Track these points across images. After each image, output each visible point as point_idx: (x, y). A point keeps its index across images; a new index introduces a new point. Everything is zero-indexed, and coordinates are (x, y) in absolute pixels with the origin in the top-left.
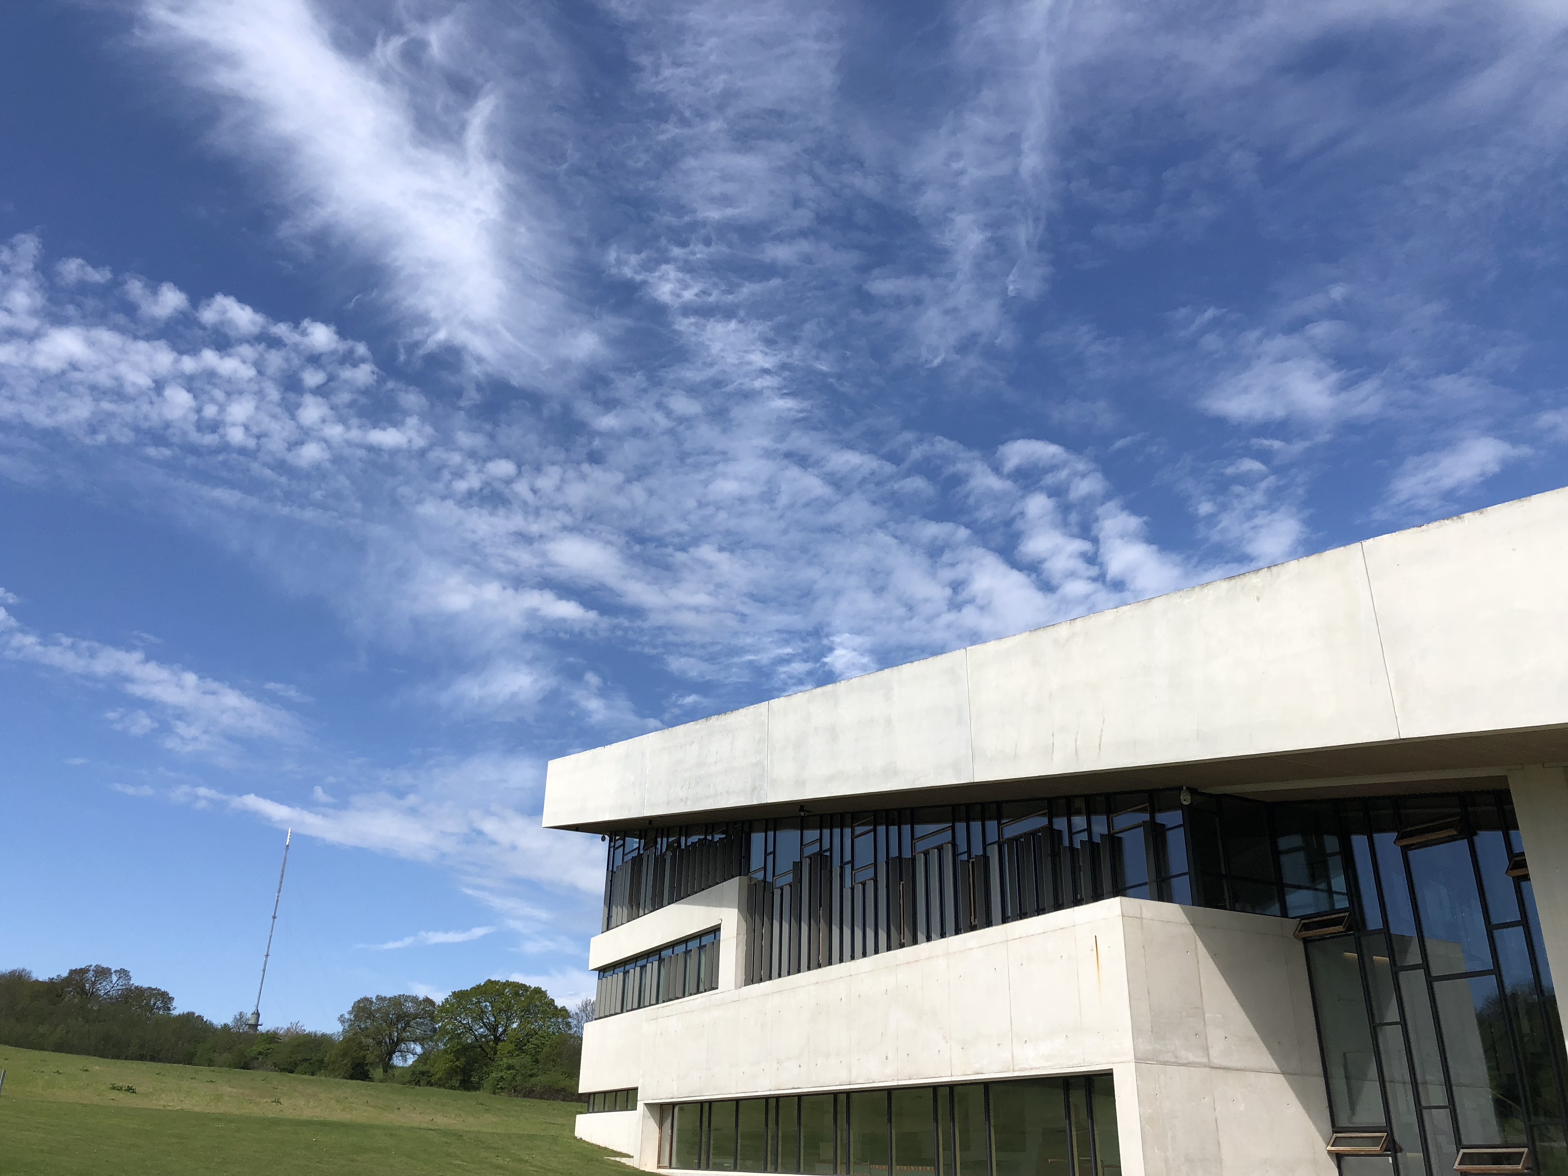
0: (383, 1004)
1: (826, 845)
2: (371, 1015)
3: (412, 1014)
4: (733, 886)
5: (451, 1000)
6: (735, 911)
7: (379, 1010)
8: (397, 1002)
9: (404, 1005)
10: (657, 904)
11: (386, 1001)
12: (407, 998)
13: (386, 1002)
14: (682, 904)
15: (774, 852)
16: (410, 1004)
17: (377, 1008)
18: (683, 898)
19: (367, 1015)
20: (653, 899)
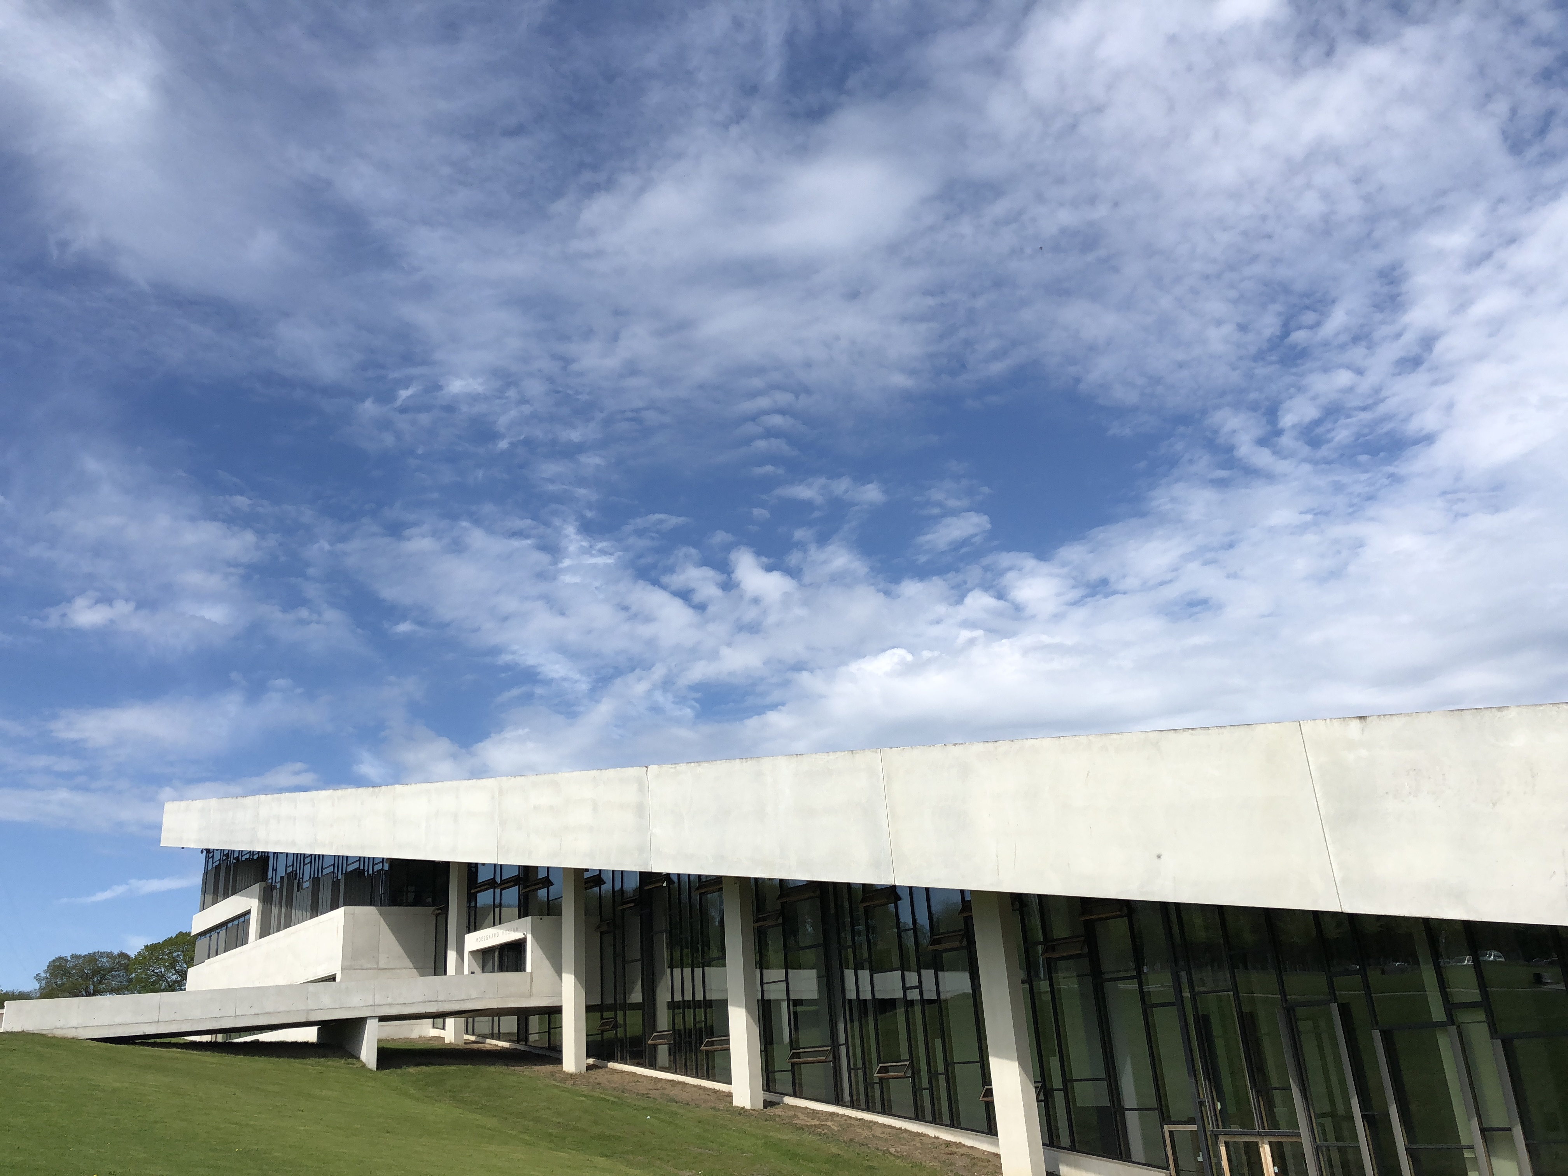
0: (78, 962)
1: (295, 869)
2: (66, 972)
3: (107, 968)
4: (256, 888)
5: (144, 953)
6: (257, 901)
7: (74, 967)
8: (92, 958)
9: (99, 961)
10: (226, 896)
11: (81, 958)
12: (102, 954)
13: (81, 960)
14: (238, 895)
15: (276, 870)
16: (105, 960)
17: (72, 965)
18: (237, 893)
19: (62, 972)
20: (224, 895)
